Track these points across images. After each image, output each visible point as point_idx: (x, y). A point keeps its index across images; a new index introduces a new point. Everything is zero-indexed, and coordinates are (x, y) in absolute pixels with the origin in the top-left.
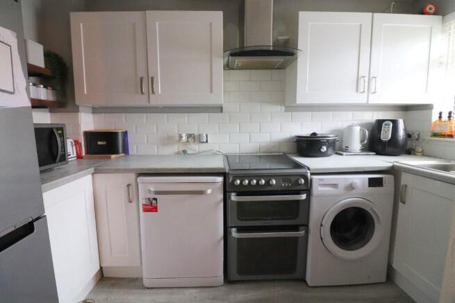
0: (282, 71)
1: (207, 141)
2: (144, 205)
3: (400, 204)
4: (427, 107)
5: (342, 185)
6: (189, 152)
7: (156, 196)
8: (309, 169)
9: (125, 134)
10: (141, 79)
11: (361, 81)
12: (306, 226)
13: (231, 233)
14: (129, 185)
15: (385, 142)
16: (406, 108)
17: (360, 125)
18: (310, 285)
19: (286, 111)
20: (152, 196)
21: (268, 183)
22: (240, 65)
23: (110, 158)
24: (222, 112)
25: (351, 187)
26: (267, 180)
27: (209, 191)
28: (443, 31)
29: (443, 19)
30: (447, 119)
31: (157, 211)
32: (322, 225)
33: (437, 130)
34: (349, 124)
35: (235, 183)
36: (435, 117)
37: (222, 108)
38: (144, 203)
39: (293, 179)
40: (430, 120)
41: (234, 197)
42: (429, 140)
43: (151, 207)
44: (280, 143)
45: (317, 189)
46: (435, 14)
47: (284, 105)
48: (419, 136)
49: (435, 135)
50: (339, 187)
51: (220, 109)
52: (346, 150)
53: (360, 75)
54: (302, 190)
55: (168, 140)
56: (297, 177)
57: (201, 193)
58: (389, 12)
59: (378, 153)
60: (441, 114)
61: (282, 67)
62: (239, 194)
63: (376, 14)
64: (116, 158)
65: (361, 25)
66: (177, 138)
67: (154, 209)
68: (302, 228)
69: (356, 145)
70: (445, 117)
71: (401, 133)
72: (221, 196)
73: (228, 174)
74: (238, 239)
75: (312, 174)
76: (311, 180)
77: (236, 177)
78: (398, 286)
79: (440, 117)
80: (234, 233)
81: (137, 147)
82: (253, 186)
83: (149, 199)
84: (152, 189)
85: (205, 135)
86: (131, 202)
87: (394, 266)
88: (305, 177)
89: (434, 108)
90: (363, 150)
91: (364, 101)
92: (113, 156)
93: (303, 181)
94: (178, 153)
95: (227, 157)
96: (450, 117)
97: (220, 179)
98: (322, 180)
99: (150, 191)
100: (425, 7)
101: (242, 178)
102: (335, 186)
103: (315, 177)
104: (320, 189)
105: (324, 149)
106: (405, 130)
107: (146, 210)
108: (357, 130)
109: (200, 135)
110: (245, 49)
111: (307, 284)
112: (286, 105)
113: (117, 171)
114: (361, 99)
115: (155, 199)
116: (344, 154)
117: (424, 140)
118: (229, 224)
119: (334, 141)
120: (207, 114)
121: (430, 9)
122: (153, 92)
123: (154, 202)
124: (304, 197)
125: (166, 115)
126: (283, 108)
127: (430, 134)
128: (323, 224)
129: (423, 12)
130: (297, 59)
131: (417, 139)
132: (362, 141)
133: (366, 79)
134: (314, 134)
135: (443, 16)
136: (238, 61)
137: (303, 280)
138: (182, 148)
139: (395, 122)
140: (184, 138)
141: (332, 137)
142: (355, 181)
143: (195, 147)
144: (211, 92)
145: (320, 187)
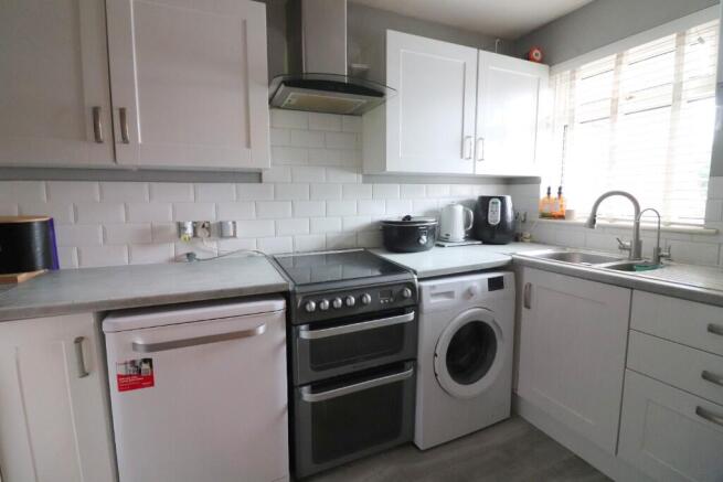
0: (357, 118)
1: (235, 236)
2: (119, 376)
3: (524, 308)
4: (534, 181)
5: (458, 293)
6: (199, 255)
7: (148, 355)
8: (415, 272)
9: (49, 226)
10: (96, 111)
11: (467, 142)
12: (414, 360)
13: (300, 395)
14: (79, 341)
15: (494, 227)
16: (508, 181)
17: (463, 203)
18: (422, 448)
19: (364, 182)
20: (139, 356)
21: (359, 301)
22: (294, 101)
23: (15, 281)
24: (260, 181)
25: (469, 293)
26: (358, 295)
27: (261, 330)
28: (550, 86)
29: (550, 70)
30: (557, 195)
31: (152, 385)
32: (436, 355)
33: (547, 210)
34: (448, 201)
35: (308, 308)
36: (543, 194)
37: (260, 174)
38: (123, 373)
39: (396, 290)
40: (538, 197)
41: (305, 333)
42: (539, 223)
43: (139, 378)
44: (358, 233)
45: (429, 302)
46: (541, 61)
47: (362, 172)
48: (525, 215)
49: (544, 216)
50: (456, 295)
51: (258, 176)
52: (446, 239)
53: (465, 134)
54: (408, 306)
55: (152, 236)
56: (401, 288)
57: (247, 334)
58: (493, 51)
59: (486, 242)
60: (549, 189)
61: (357, 113)
62: (313, 326)
63: (481, 52)
64: (28, 281)
65: (465, 65)
66: (174, 229)
67: (148, 381)
68: (408, 365)
69: (459, 232)
70: (554, 194)
71: (510, 213)
72: (283, 335)
73: (294, 293)
74: (313, 404)
75: (420, 280)
76: (420, 289)
77: (307, 298)
78: (525, 421)
79: (549, 193)
80: (307, 395)
81: (79, 252)
82: (338, 309)
83: (133, 362)
84: (140, 342)
85: (230, 223)
86: (85, 374)
87: (519, 393)
88: (411, 285)
89: (542, 181)
90: (467, 238)
91: (469, 171)
92: (22, 277)
93: (409, 291)
94: (176, 260)
95: (276, 261)
96: (560, 193)
97: (280, 304)
98: (433, 287)
99: (135, 346)
100: (531, 51)
101: (318, 297)
102: (449, 294)
103: (424, 284)
104: (433, 301)
105: (424, 239)
106: (513, 208)
107: (125, 386)
108: (460, 210)
109: (221, 223)
110: (304, 77)
111: (418, 448)
112: (366, 172)
113: (48, 311)
114: (466, 168)
115: (148, 361)
116: (447, 244)
117: (533, 222)
118: (298, 380)
119: (434, 228)
120: (234, 186)
121: (537, 55)
122: (125, 140)
123: (145, 367)
124: (411, 316)
125: (146, 185)
126: (361, 176)
127: (538, 215)
128: (437, 353)
129: (528, 57)
130: (385, 101)
131: (524, 221)
132: (467, 225)
133: (473, 139)
134: (408, 218)
135: (550, 66)
136: (295, 95)
137: (411, 444)
138: (184, 250)
139: (502, 199)
140: (190, 231)
141: (431, 222)
142: (475, 284)
143: (209, 247)
144: (248, 145)
145: (432, 299)
